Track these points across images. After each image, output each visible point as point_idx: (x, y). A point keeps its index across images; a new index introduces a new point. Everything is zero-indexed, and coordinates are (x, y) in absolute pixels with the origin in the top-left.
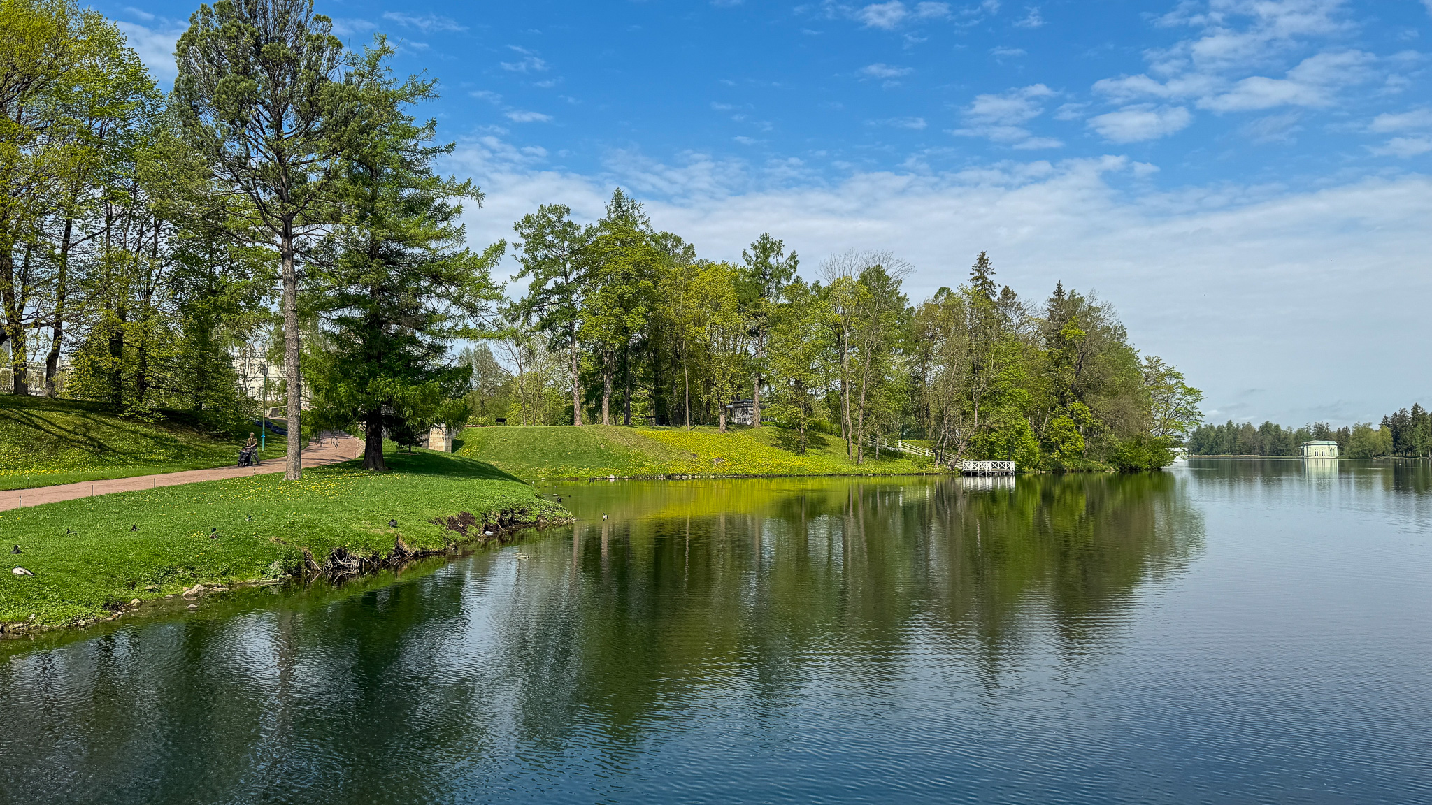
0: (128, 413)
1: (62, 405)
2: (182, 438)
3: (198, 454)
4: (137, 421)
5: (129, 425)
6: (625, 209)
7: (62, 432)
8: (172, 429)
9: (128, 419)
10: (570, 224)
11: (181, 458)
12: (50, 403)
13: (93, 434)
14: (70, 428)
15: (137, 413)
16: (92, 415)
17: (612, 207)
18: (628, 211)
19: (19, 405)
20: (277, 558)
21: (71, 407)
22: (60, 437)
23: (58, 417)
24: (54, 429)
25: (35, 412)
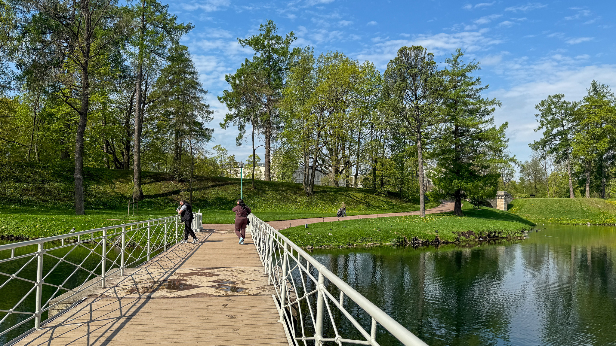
0: (377, 193)
1: (359, 190)
2: (394, 202)
3: (399, 207)
4: (380, 196)
5: (377, 197)
6: (598, 90)
7: (358, 199)
8: (391, 199)
9: (377, 195)
10: (565, 102)
11: (393, 209)
12: (356, 190)
13: (367, 200)
14: (360, 198)
15: (380, 193)
16: (366, 194)
17: (591, 90)
18: (600, 90)
19: (347, 191)
20: (395, 238)
21: (361, 191)
22: (357, 201)
23: (357, 194)
24: (356, 198)
25: (351, 193)
